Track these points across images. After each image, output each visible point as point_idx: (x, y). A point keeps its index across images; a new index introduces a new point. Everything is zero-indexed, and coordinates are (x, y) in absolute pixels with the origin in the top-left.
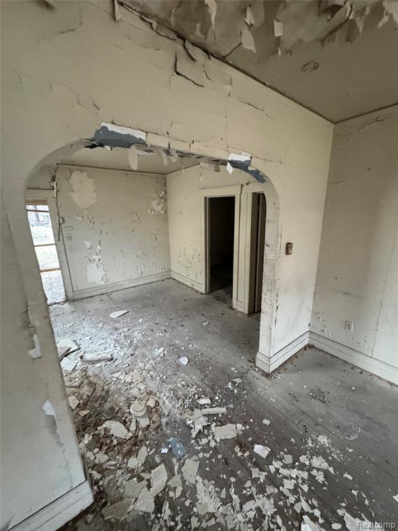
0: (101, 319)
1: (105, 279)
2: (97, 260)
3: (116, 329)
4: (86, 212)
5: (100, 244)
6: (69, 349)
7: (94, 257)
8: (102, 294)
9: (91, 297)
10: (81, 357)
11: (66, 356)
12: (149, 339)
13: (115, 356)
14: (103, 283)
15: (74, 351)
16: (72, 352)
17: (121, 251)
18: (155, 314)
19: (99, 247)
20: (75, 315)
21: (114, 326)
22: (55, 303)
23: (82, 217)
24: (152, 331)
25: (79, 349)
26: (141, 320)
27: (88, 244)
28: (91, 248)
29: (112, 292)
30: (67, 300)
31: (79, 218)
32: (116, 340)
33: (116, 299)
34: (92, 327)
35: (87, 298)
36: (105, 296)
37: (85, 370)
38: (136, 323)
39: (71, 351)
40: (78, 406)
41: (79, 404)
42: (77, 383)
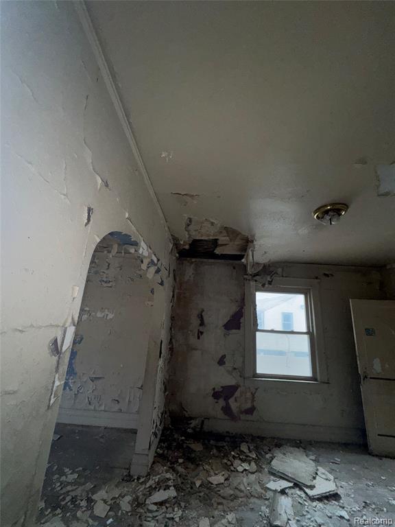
6: (308, 487)
11: (296, 485)
15: (306, 493)
16: (304, 491)
25: (311, 499)
37: (261, 496)
40: (210, 482)
41: (212, 484)
42: (242, 488)
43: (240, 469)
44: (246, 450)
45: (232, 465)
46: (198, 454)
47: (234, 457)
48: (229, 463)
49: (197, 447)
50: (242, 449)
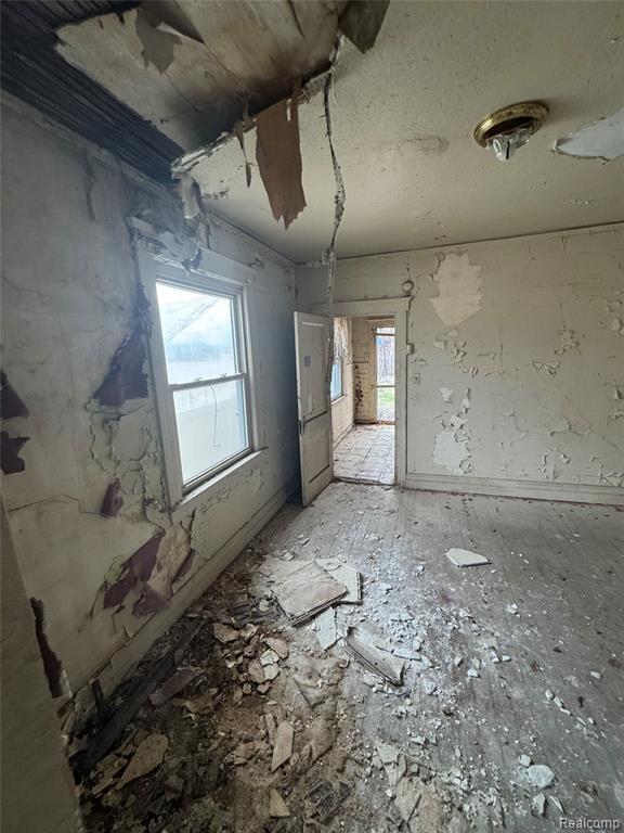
0: (427, 553)
1: (466, 465)
2: (457, 426)
3: (446, 599)
4: (453, 334)
5: (469, 396)
6: (344, 595)
7: (454, 419)
8: (453, 494)
9: (433, 492)
10: (351, 631)
11: (334, 606)
12: (517, 693)
13: (410, 681)
14: (462, 473)
15: (351, 603)
16: (348, 603)
17: (513, 415)
18: (560, 610)
19: (466, 402)
20: (392, 519)
21: (444, 585)
22: (379, 484)
23: (446, 342)
24: (534, 667)
25: (359, 604)
26: (512, 608)
27: (446, 394)
28: (450, 401)
29: (475, 495)
30: (394, 485)
31: (440, 345)
32: (430, 631)
33: (477, 517)
34: (403, 563)
35: (426, 490)
36: (459, 498)
37: (342, 669)
38: (498, 610)
39: (346, 599)
40: (282, 766)
41: (287, 762)
42: (314, 694)
43: (271, 673)
44: (232, 635)
45: (255, 685)
46: (174, 762)
47: (240, 669)
48: (247, 688)
49: (152, 752)
50: (225, 640)
